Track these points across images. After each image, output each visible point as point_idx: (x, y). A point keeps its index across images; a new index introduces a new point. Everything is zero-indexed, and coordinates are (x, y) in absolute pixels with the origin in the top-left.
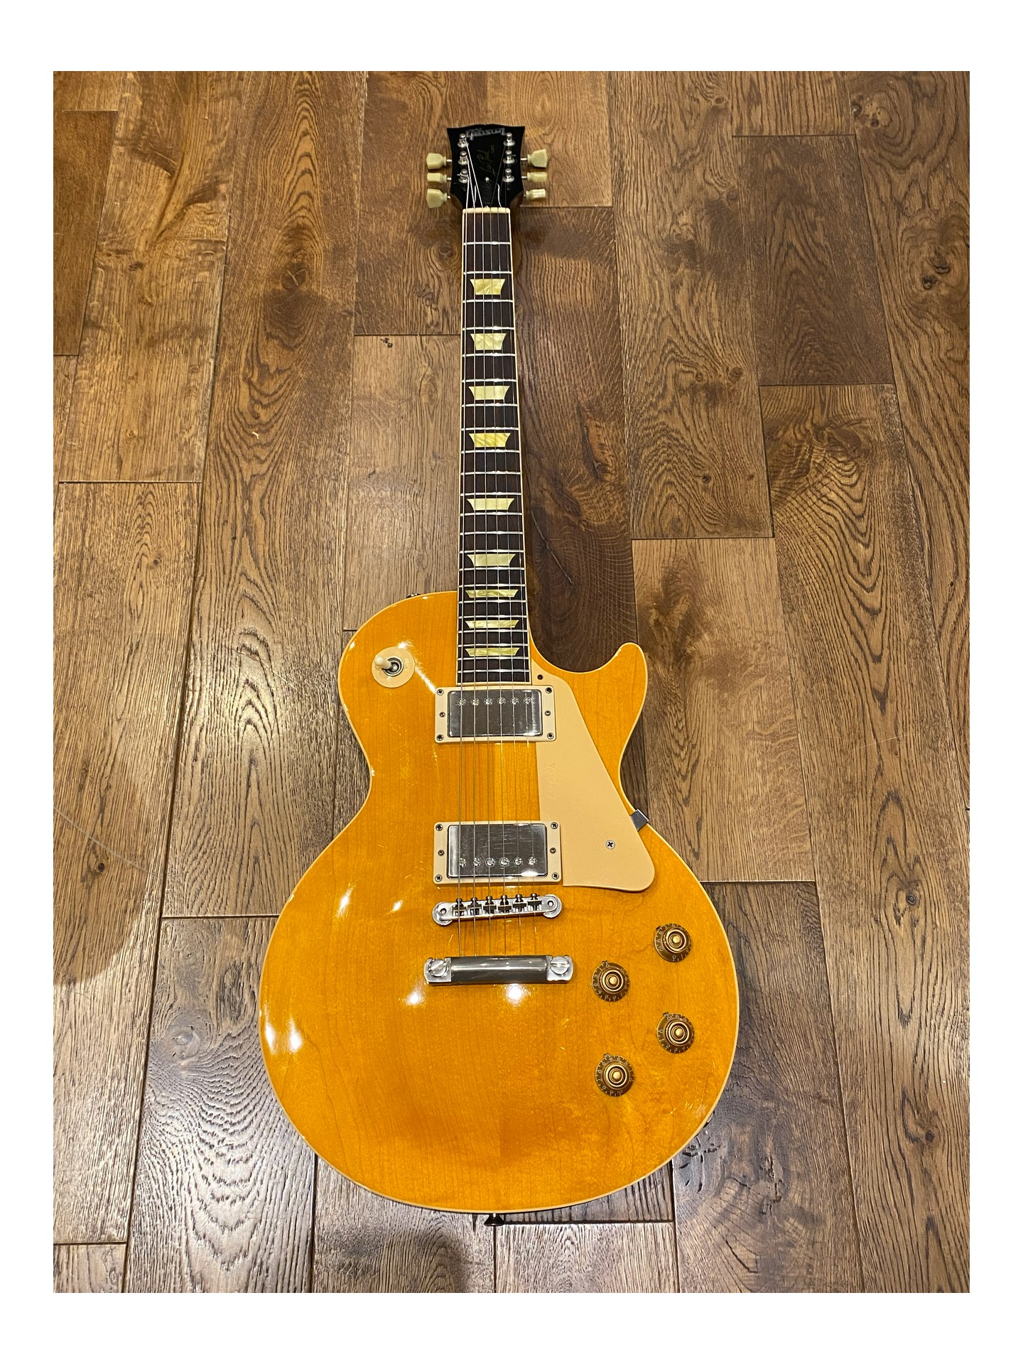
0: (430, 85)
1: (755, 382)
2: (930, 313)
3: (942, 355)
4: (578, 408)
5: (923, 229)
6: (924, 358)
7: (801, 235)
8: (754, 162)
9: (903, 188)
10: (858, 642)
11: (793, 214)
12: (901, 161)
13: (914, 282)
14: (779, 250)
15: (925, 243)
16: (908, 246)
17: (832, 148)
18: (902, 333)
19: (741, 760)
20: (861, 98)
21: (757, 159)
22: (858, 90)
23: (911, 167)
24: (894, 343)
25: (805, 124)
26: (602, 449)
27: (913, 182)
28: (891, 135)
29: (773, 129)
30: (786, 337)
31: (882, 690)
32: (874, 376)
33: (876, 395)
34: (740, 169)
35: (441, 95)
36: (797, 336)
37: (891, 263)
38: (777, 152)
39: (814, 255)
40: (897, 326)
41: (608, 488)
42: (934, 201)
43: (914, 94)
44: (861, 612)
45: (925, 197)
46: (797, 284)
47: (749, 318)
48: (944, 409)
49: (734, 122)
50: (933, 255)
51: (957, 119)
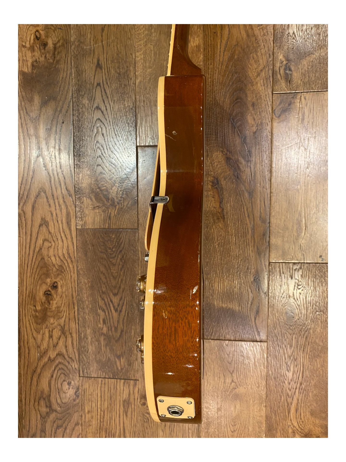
0: (297, 427)
1: (140, 232)
2: (56, 268)
3: (53, 244)
4: (224, 218)
5: (54, 318)
6: (62, 243)
7: (111, 316)
8: (130, 364)
9: (61, 343)
10: (105, 92)
11: (113, 329)
12: (60, 360)
13: (61, 286)
14: (122, 308)
15: (54, 309)
16: (62, 309)
17: (91, 369)
18: (70, 257)
19: (160, 32)
20: (74, 400)
21: (128, 365)
22: (75, 405)
23: (55, 355)
24: (74, 252)
25: (103, 385)
26: (214, 195)
27: (55, 346)
28: (62, 375)
29: (118, 384)
30: (123, 257)
31: (98, 69)
32: (85, 233)
33: (85, 223)
34: (137, 359)
35: (291, 420)
36: (118, 256)
37: (71, 298)
38: (117, 368)
39: (106, 304)
40: (72, 261)
41: (212, 173)
42: (47, 335)
43: (49, 401)
44: (103, 108)
45: (51, 337)
46: (115, 287)
47: (140, 267)
48: (56, 214)
49: (137, 389)
50: (51, 302)
51: (31, 382)
